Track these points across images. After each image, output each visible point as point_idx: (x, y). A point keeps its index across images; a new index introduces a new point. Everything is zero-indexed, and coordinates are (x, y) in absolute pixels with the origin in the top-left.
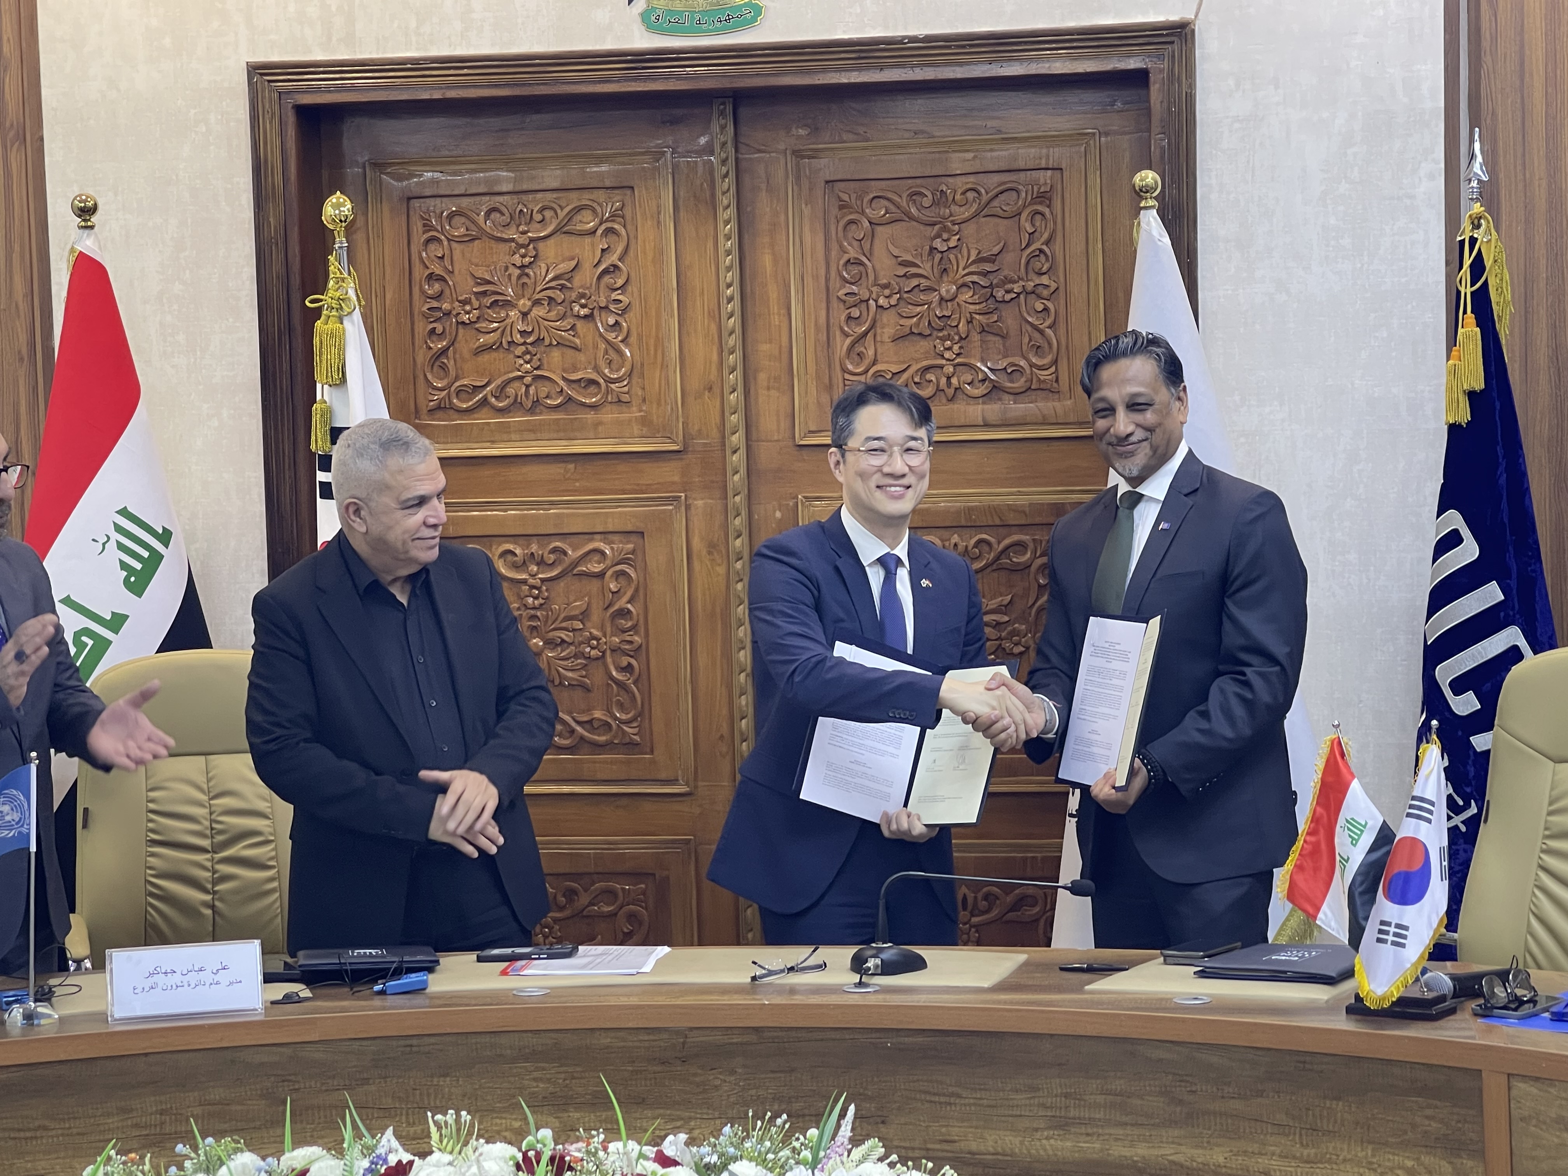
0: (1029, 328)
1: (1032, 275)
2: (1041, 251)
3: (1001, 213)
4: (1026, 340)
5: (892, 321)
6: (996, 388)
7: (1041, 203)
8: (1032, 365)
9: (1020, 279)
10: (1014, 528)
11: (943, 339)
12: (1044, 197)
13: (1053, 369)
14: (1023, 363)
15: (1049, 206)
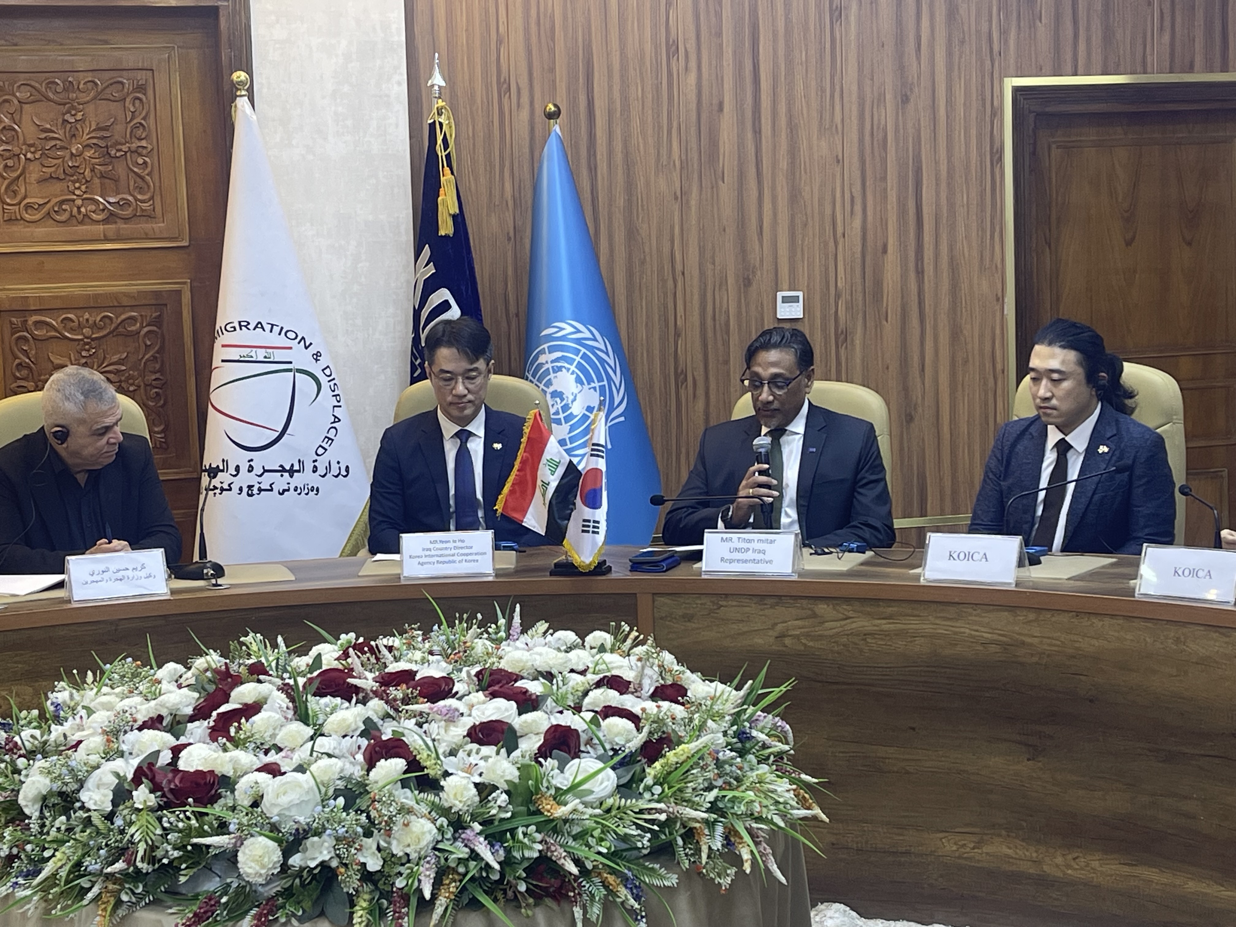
0: (133, 175)
1: (134, 140)
2: (140, 123)
3: (112, 98)
4: (132, 183)
5: (36, 169)
6: (112, 214)
7: (139, 92)
8: (136, 200)
9: (127, 142)
10: (127, 309)
11: (74, 182)
12: (142, 88)
13: (151, 202)
14: (130, 198)
15: (145, 94)
